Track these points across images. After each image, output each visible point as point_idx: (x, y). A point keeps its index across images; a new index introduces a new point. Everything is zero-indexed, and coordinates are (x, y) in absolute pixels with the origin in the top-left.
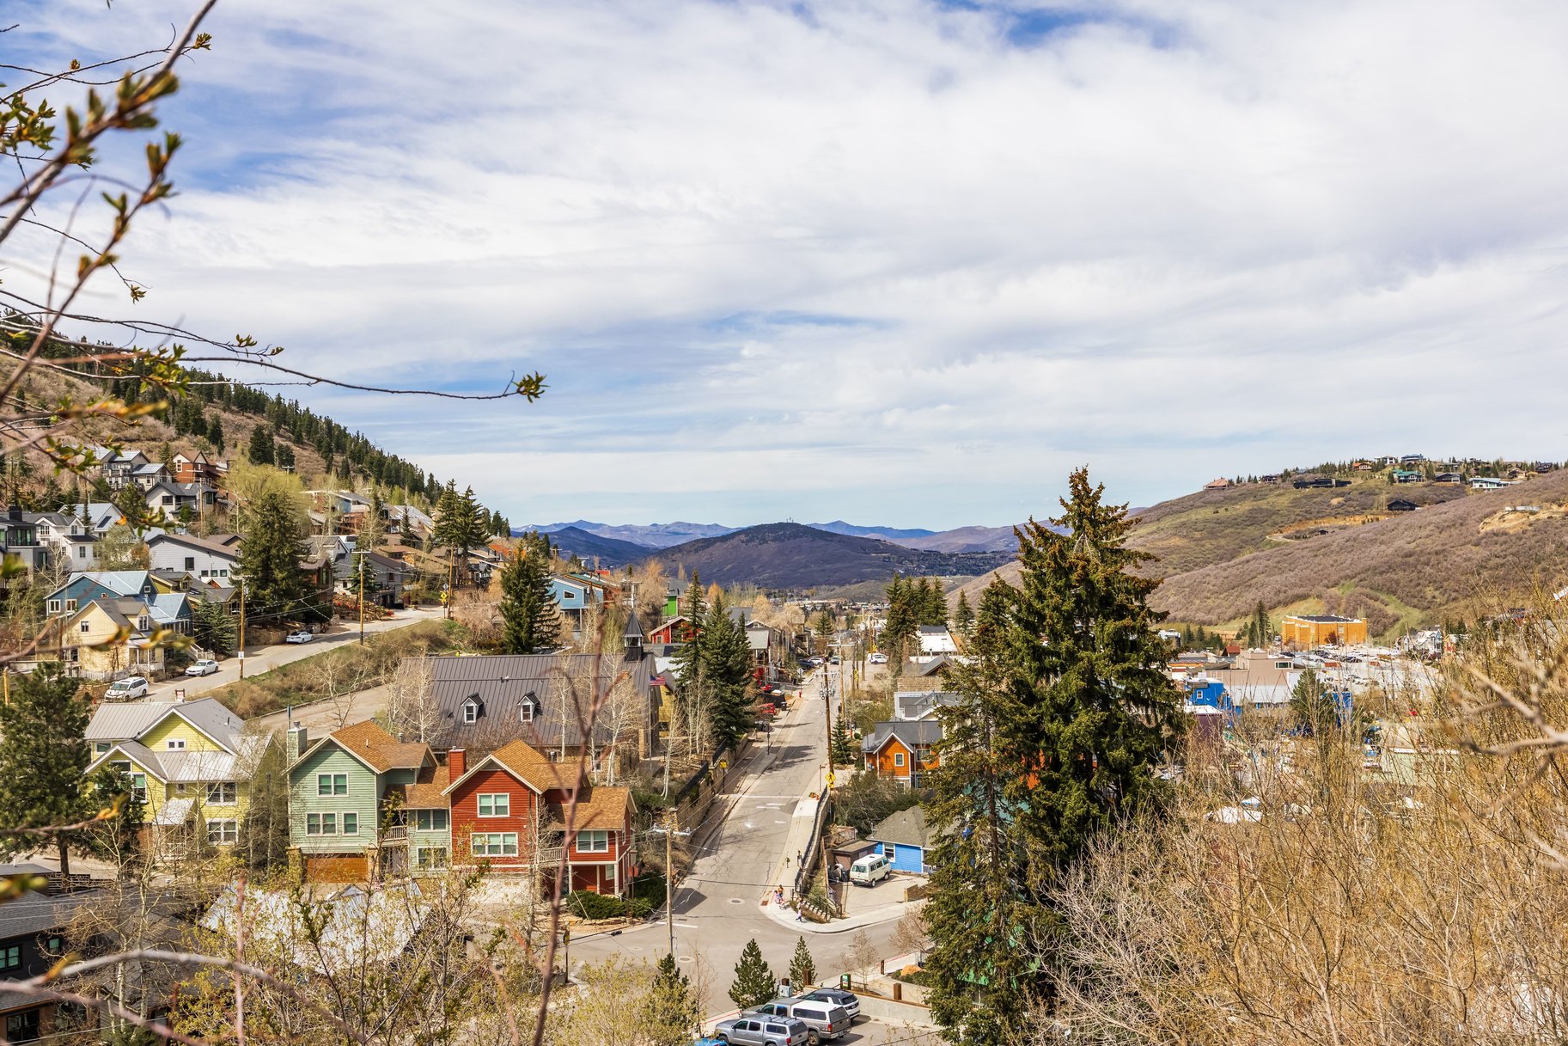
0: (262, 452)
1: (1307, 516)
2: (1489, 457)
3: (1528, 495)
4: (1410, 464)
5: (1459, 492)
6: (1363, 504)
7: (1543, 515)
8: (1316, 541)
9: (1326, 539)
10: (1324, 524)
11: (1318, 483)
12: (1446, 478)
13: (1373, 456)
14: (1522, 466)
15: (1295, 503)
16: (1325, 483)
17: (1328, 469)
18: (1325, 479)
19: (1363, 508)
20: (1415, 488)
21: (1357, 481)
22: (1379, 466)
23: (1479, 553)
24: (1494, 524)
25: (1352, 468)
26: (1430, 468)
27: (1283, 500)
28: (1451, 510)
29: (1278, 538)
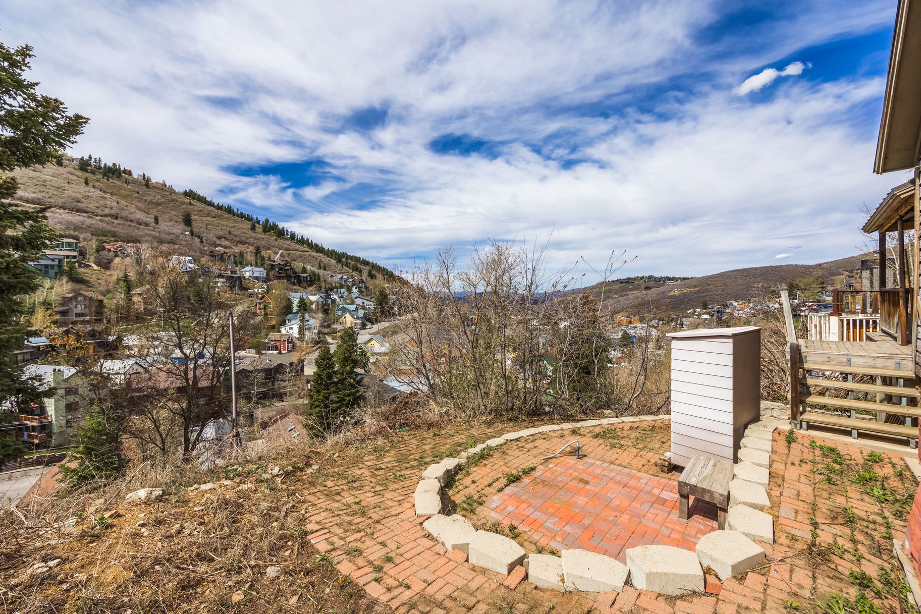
0: (372, 276)
1: (623, 291)
2: (671, 276)
3: (681, 286)
4: (650, 277)
5: (663, 285)
6: (637, 288)
7: (685, 291)
8: (626, 297)
9: (628, 297)
10: (628, 293)
11: (626, 282)
12: (660, 281)
13: (640, 276)
14: (680, 278)
15: (620, 287)
16: (628, 282)
17: (629, 279)
18: (628, 281)
19: (638, 289)
20: (651, 284)
21: (636, 282)
22: (642, 278)
23: (668, 301)
24: (672, 293)
25: (635, 279)
26: (655, 278)
27: (617, 287)
28: (661, 289)
29: (616, 296)
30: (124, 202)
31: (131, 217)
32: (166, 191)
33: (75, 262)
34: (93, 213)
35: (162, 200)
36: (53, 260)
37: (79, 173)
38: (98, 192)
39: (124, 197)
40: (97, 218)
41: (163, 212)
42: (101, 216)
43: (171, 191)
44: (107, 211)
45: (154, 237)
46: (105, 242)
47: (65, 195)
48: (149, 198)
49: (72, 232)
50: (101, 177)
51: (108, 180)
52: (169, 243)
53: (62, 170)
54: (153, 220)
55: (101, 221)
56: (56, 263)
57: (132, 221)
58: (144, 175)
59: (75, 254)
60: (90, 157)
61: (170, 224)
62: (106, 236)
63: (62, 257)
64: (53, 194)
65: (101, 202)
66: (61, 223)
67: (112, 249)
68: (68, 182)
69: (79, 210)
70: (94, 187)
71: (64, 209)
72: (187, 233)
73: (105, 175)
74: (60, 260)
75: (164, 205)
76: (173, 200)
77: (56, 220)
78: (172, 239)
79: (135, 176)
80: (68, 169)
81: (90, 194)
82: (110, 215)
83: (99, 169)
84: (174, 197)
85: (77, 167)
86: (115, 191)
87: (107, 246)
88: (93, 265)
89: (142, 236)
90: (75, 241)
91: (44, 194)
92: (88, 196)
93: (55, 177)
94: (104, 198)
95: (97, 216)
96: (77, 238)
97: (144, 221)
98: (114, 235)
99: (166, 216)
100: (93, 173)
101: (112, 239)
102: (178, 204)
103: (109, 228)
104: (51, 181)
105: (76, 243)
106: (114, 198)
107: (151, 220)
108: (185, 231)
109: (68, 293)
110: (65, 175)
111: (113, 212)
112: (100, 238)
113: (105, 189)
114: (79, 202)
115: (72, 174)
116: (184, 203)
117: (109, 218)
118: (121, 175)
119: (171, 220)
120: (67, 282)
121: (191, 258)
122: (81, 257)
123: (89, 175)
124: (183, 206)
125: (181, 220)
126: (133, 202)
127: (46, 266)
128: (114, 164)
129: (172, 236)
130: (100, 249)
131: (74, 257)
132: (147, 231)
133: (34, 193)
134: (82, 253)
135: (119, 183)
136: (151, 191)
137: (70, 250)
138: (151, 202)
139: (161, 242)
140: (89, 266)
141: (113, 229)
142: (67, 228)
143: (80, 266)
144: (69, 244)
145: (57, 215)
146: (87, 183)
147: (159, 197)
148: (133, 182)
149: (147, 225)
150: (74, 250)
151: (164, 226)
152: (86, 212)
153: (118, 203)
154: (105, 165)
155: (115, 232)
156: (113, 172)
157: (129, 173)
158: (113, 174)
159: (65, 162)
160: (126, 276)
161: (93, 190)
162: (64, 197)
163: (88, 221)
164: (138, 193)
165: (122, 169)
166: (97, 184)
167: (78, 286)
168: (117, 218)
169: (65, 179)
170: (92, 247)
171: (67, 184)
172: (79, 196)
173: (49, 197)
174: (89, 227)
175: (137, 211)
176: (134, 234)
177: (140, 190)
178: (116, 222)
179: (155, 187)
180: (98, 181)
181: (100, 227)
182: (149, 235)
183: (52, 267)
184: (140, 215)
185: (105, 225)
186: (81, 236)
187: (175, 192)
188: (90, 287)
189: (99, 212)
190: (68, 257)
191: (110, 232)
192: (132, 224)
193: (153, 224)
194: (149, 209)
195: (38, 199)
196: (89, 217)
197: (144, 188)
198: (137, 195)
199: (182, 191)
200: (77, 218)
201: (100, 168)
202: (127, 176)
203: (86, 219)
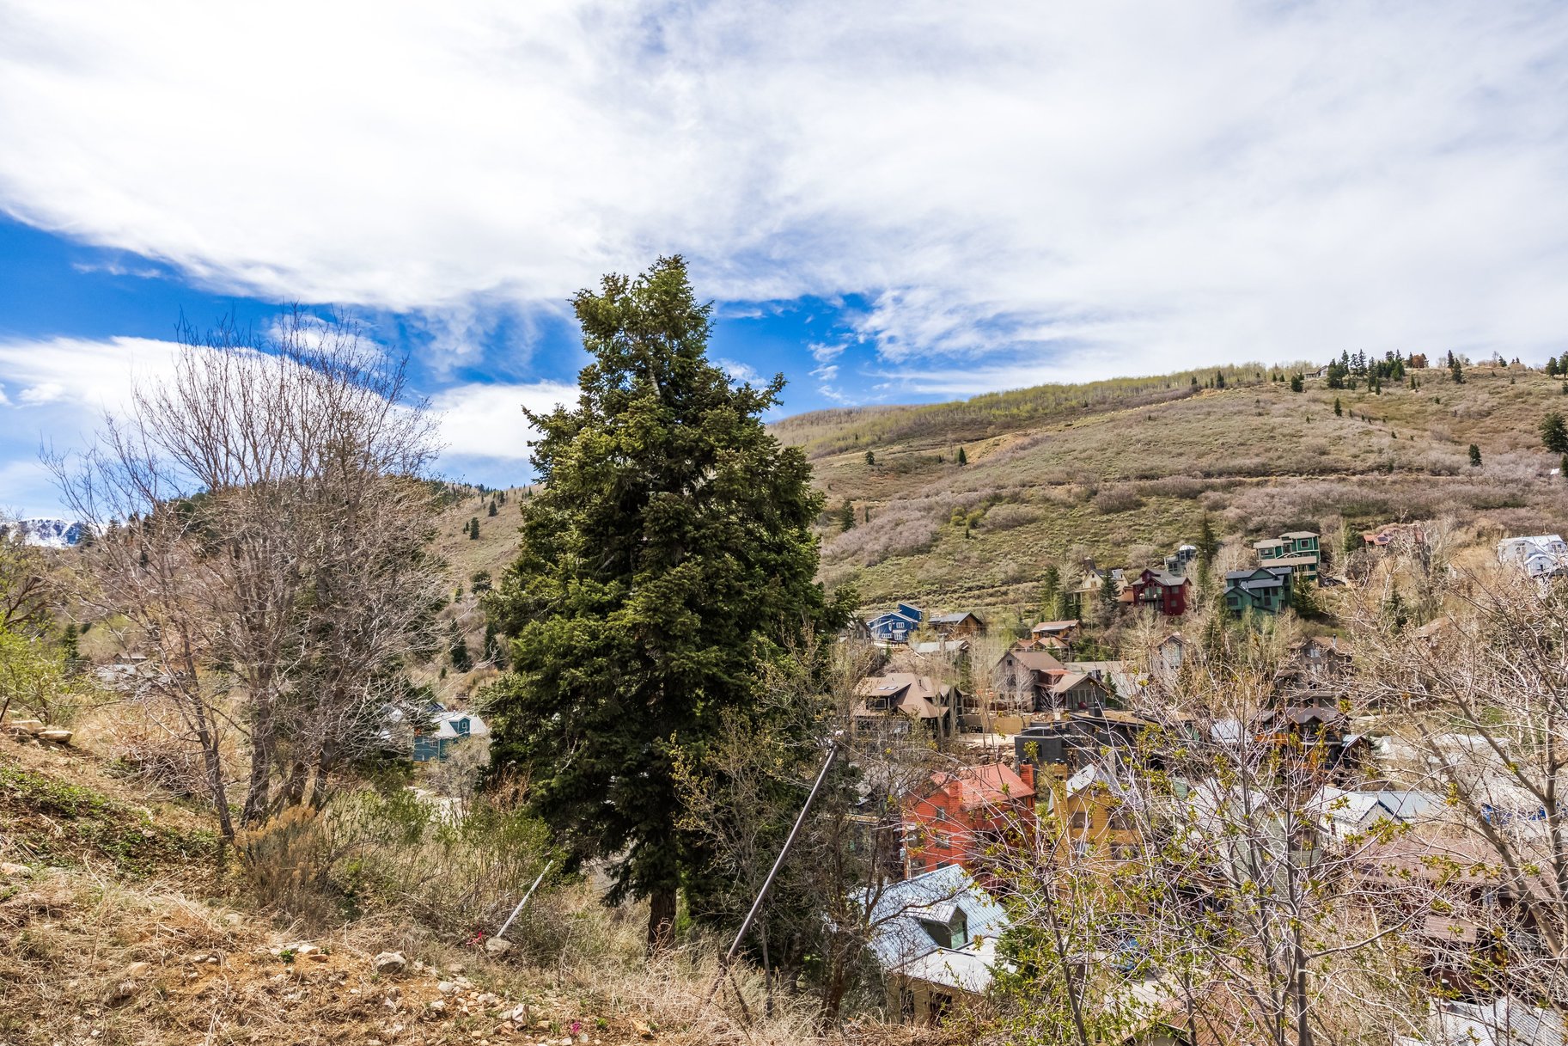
30: (1407, 432)
31: (1419, 460)
32: (1502, 376)
33: (1312, 578)
34: (1347, 470)
35: (1494, 401)
36: (1276, 578)
37: (1330, 395)
38: (1359, 423)
39: (1408, 420)
40: (1355, 478)
41: (1496, 431)
42: (1362, 473)
43: (1518, 372)
44: (1372, 459)
45: (1467, 499)
46: (1368, 528)
47: (1302, 447)
48: (1460, 407)
49: (1309, 518)
50: (1365, 389)
51: (1378, 392)
52: (1506, 505)
53: (1301, 398)
54: (1468, 458)
55: (1361, 484)
56: (1279, 583)
57: (1420, 470)
58: (1450, 355)
59: (1312, 560)
60: (1345, 357)
61: (1512, 456)
62: (1367, 514)
63: (1288, 570)
64: (1284, 450)
65: (1361, 444)
66: (1293, 503)
67: (1376, 541)
68: (1308, 419)
69: (1324, 471)
70: (1351, 415)
71: (1301, 475)
72: (1555, 471)
73: (1372, 382)
74: (1286, 576)
75: (1496, 413)
76: (1518, 396)
77: (1285, 499)
78: (1513, 496)
79: (1433, 363)
80: (1310, 394)
81: (1342, 433)
82: (1379, 468)
83: (1361, 374)
84: (1521, 385)
85: (1325, 384)
86: (1391, 411)
87: (1368, 536)
88: (1344, 579)
89: (1439, 502)
90: (1312, 535)
91: (1271, 454)
92: (1340, 438)
93: (1288, 416)
94: (1368, 433)
95: (1354, 474)
96: (1315, 528)
97: (1448, 463)
98: (1384, 510)
99: (1502, 440)
100: (1352, 386)
101: (1379, 518)
102: (1532, 400)
103: (1374, 495)
104: (1282, 425)
105: (1315, 538)
106: (1390, 427)
107: (1463, 460)
108: (1550, 466)
109: (1294, 641)
110: (1303, 409)
111: (1384, 459)
112: (1358, 520)
113: (1372, 413)
114: (1323, 453)
115: (1315, 401)
116: (1549, 394)
117: (1376, 473)
118: (1402, 372)
119: (1514, 446)
120: (1293, 620)
121: (1557, 538)
122: (1325, 565)
123: (1343, 394)
124: (1546, 403)
125: (1540, 440)
126: (1428, 426)
127: (1266, 590)
128: (1389, 353)
129: (1512, 488)
130: (1354, 544)
131: (1312, 567)
132: (1452, 487)
133: (1257, 455)
134: (1325, 557)
135: (1399, 392)
136: (1467, 390)
137: (1306, 554)
138: (1468, 414)
139: (1484, 505)
140: (1336, 582)
141: (1382, 496)
142: (1303, 511)
143: (1321, 584)
144: (1304, 543)
145: (1288, 489)
146: (1338, 412)
147: (1487, 396)
148: (1428, 381)
149: (1452, 471)
150: (1313, 553)
151: (1493, 465)
152: (1335, 471)
153: (1394, 436)
154: (1372, 362)
155: (1385, 503)
156: (1390, 371)
157: (1419, 362)
158: (1388, 376)
159: (1307, 381)
160: (1396, 600)
161: (1348, 421)
162: (1300, 451)
163: (1339, 488)
164: (1438, 401)
165: (1406, 357)
166: (1356, 407)
167: (1312, 625)
168: (1390, 469)
169: (1303, 414)
170: (1340, 542)
171: (1306, 425)
172: (1323, 441)
173: (1280, 458)
174: (1338, 502)
175: (1435, 444)
176: (1422, 500)
177: (1443, 395)
178: (1390, 478)
179: (1476, 376)
180: (1360, 400)
181: (1358, 498)
182: (1454, 497)
183: (1275, 589)
184: (1440, 454)
185: (1365, 491)
186: (1323, 522)
187: (1526, 373)
188: (1334, 626)
189: (1359, 465)
190: (1302, 567)
191: (1375, 503)
192: (1422, 477)
193: (1469, 466)
194: (1463, 431)
195: (1263, 465)
196: (1341, 480)
197: (1452, 385)
198: (1436, 406)
199: (1544, 363)
200: (1317, 488)
201: (1364, 371)
202: (1415, 371)
203: (1334, 485)
